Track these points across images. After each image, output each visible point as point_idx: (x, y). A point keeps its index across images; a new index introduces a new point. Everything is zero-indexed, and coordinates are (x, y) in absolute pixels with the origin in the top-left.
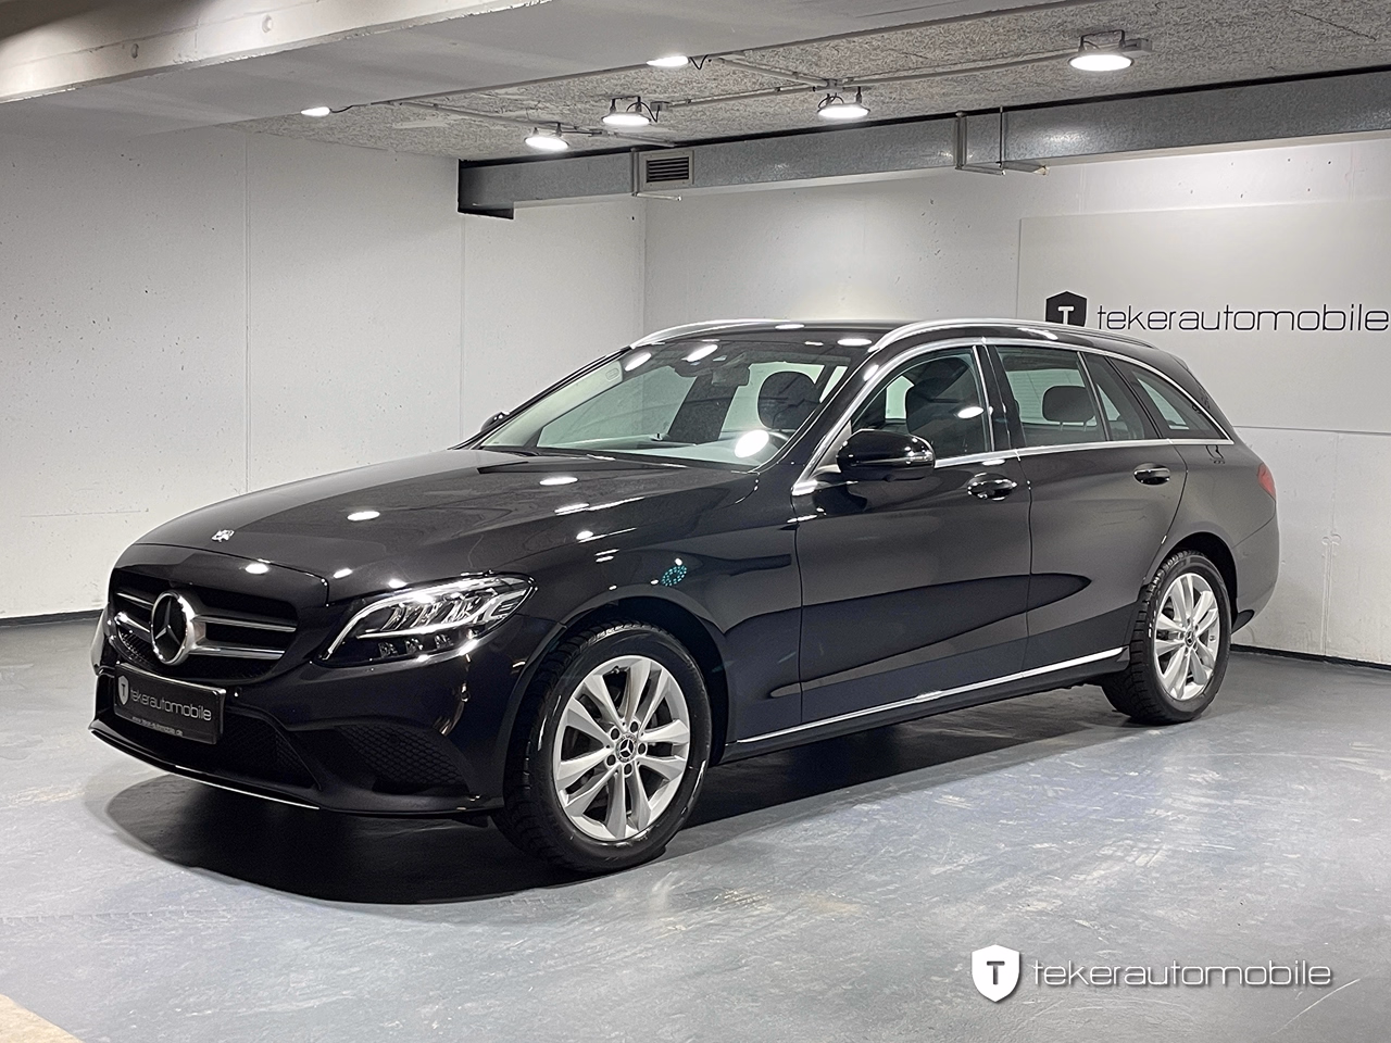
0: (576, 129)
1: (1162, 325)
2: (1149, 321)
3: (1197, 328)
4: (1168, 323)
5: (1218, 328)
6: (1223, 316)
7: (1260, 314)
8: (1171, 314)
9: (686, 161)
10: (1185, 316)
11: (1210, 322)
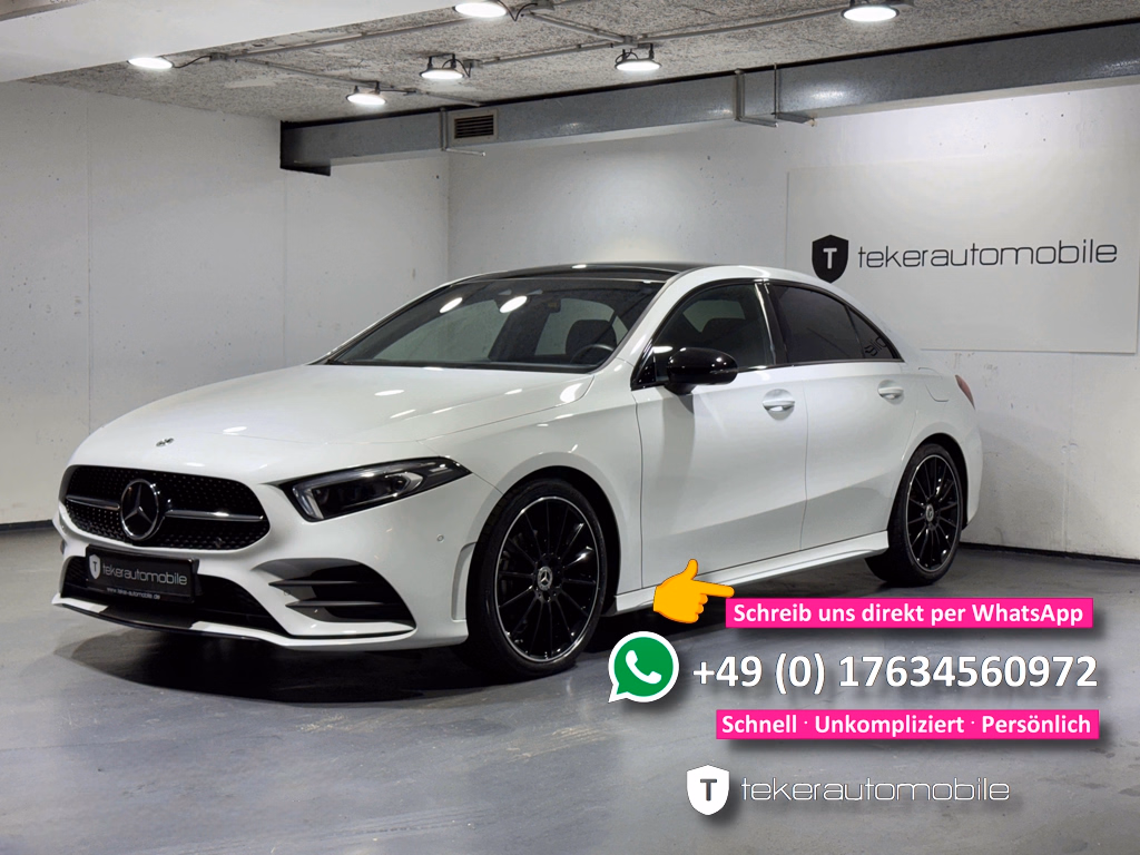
0: (392, 88)
1: (916, 262)
2: (904, 259)
3: (947, 264)
4: (921, 260)
5: (965, 264)
6: (970, 254)
7: (1002, 250)
8: (924, 252)
9: (490, 119)
10: (936, 254)
11: (958, 258)
